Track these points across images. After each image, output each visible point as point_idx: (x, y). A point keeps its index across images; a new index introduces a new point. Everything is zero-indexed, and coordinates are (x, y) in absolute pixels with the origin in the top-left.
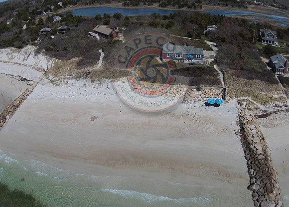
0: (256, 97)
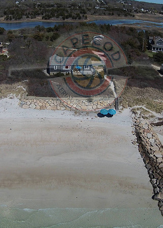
0: (150, 105)
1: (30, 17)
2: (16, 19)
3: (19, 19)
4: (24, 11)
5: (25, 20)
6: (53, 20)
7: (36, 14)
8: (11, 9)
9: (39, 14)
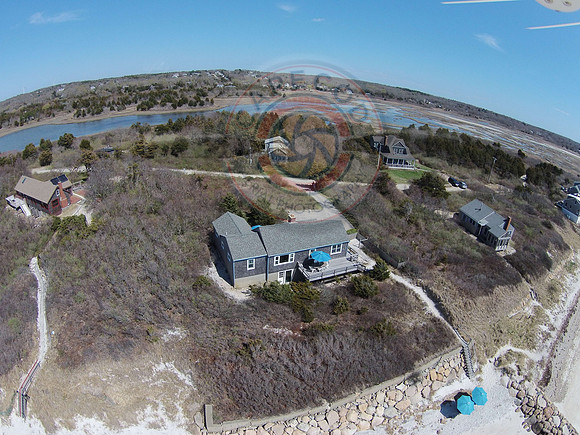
1: (116, 108)
2: (93, 114)
3: (98, 113)
4: (104, 99)
5: (107, 114)
6: (156, 110)
7: (125, 102)
8: (83, 98)
9: (130, 103)
